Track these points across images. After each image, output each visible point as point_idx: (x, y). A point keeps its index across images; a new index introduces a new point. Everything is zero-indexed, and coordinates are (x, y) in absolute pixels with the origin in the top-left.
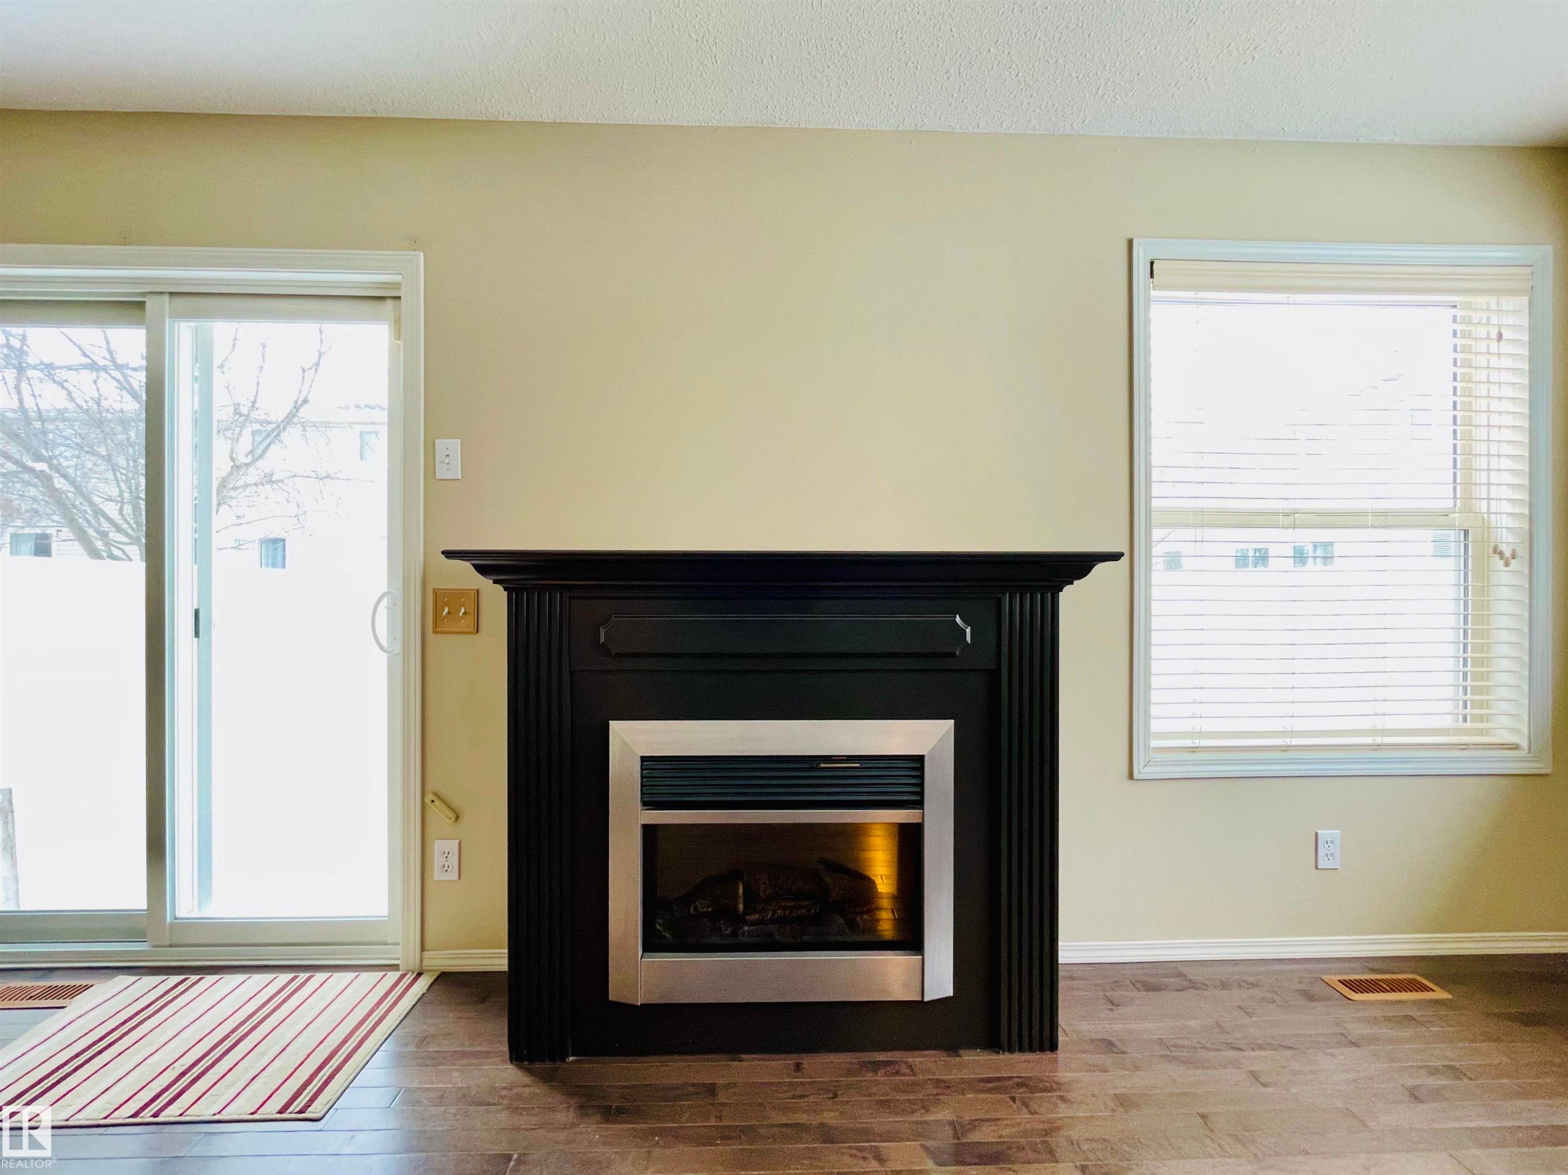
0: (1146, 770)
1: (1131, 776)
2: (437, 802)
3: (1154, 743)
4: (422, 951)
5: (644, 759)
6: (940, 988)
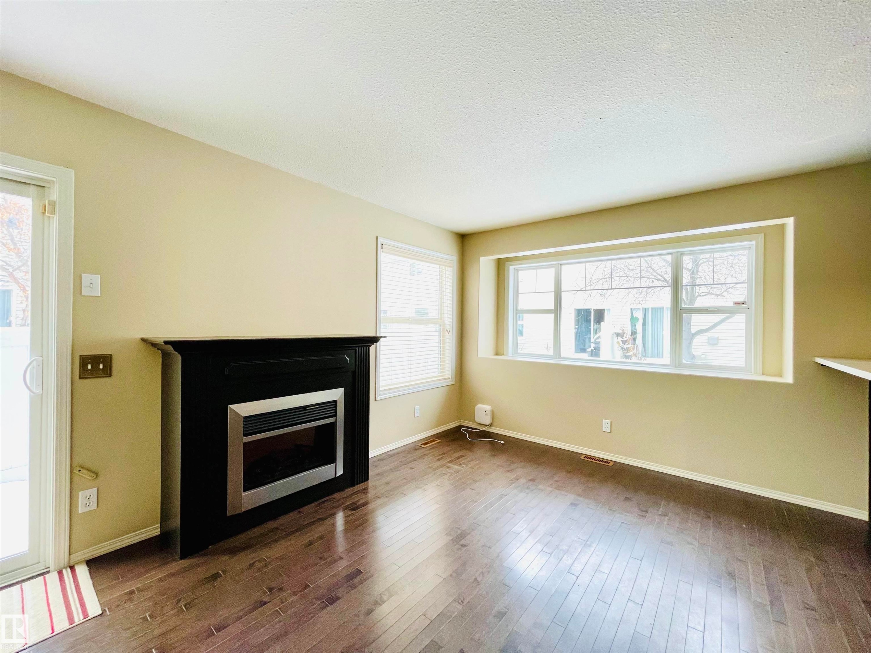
0: (380, 397)
1: (376, 400)
2: (83, 471)
3: (381, 389)
4: (70, 555)
5: (245, 418)
6: (340, 472)
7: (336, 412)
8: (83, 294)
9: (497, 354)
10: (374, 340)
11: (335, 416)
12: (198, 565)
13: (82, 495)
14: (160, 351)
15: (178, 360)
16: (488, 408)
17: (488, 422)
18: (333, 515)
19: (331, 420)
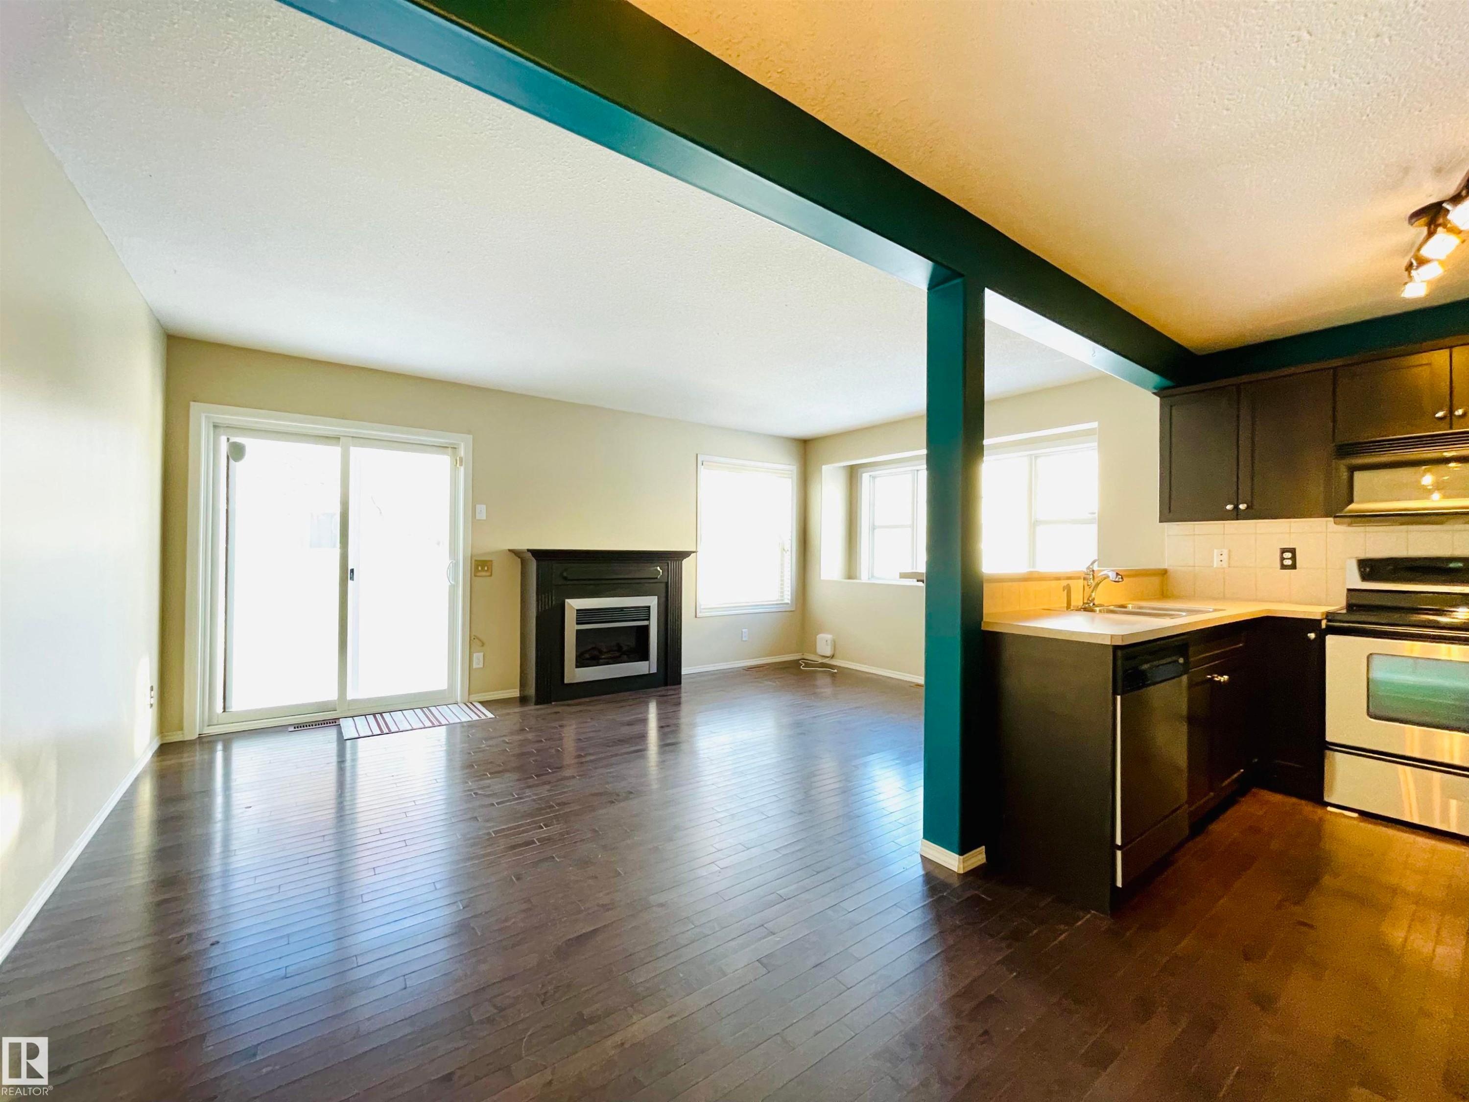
0: (700, 614)
1: (696, 617)
2: (476, 640)
3: (702, 607)
4: (469, 695)
5: (577, 610)
6: (654, 670)
7: (649, 616)
8: (477, 518)
9: (850, 577)
10: (685, 554)
11: (648, 619)
12: (547, 708)
13: (475, 655)
14: (519, 560)
15: (533, 565)
16: (829, 637)
17: (828, 653)
18: (647, 704)
19: (645, 623)
